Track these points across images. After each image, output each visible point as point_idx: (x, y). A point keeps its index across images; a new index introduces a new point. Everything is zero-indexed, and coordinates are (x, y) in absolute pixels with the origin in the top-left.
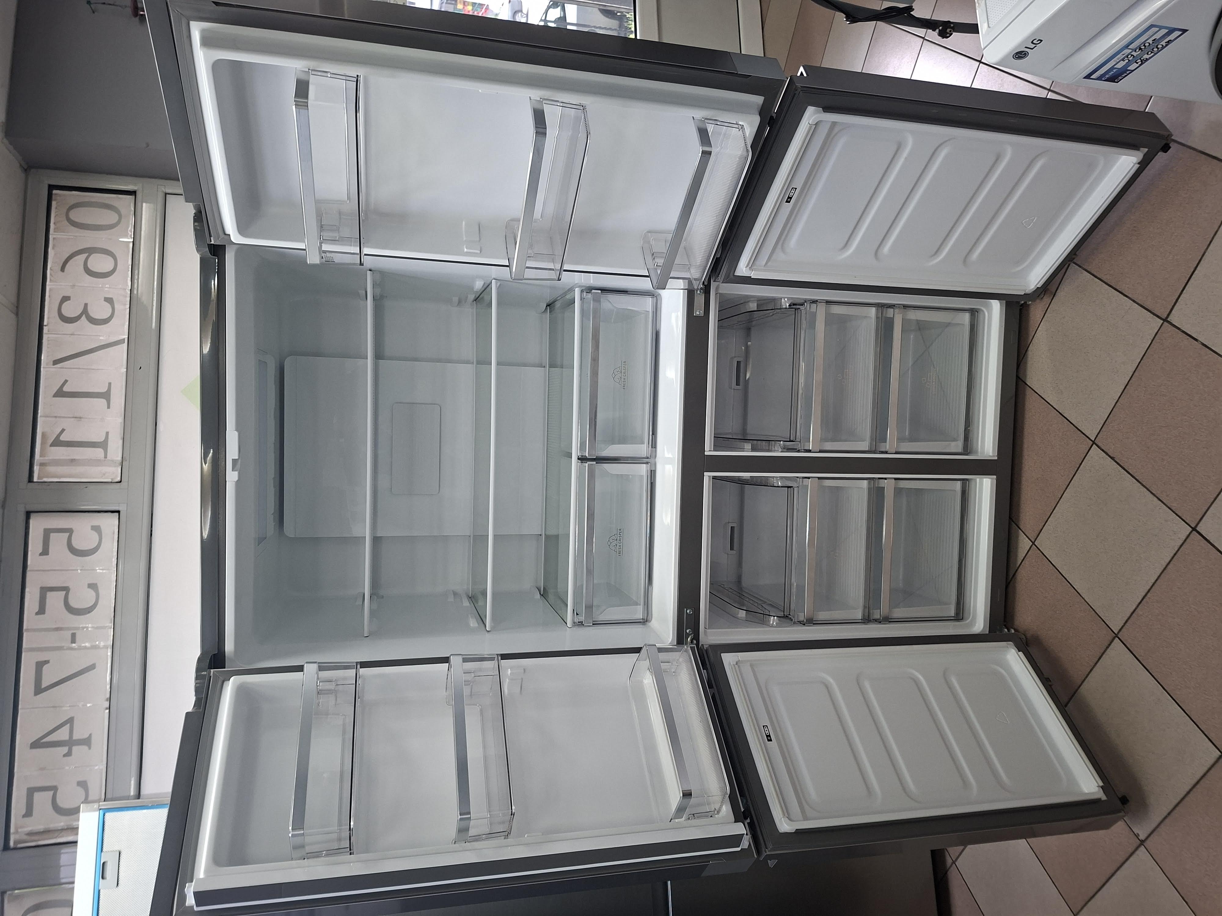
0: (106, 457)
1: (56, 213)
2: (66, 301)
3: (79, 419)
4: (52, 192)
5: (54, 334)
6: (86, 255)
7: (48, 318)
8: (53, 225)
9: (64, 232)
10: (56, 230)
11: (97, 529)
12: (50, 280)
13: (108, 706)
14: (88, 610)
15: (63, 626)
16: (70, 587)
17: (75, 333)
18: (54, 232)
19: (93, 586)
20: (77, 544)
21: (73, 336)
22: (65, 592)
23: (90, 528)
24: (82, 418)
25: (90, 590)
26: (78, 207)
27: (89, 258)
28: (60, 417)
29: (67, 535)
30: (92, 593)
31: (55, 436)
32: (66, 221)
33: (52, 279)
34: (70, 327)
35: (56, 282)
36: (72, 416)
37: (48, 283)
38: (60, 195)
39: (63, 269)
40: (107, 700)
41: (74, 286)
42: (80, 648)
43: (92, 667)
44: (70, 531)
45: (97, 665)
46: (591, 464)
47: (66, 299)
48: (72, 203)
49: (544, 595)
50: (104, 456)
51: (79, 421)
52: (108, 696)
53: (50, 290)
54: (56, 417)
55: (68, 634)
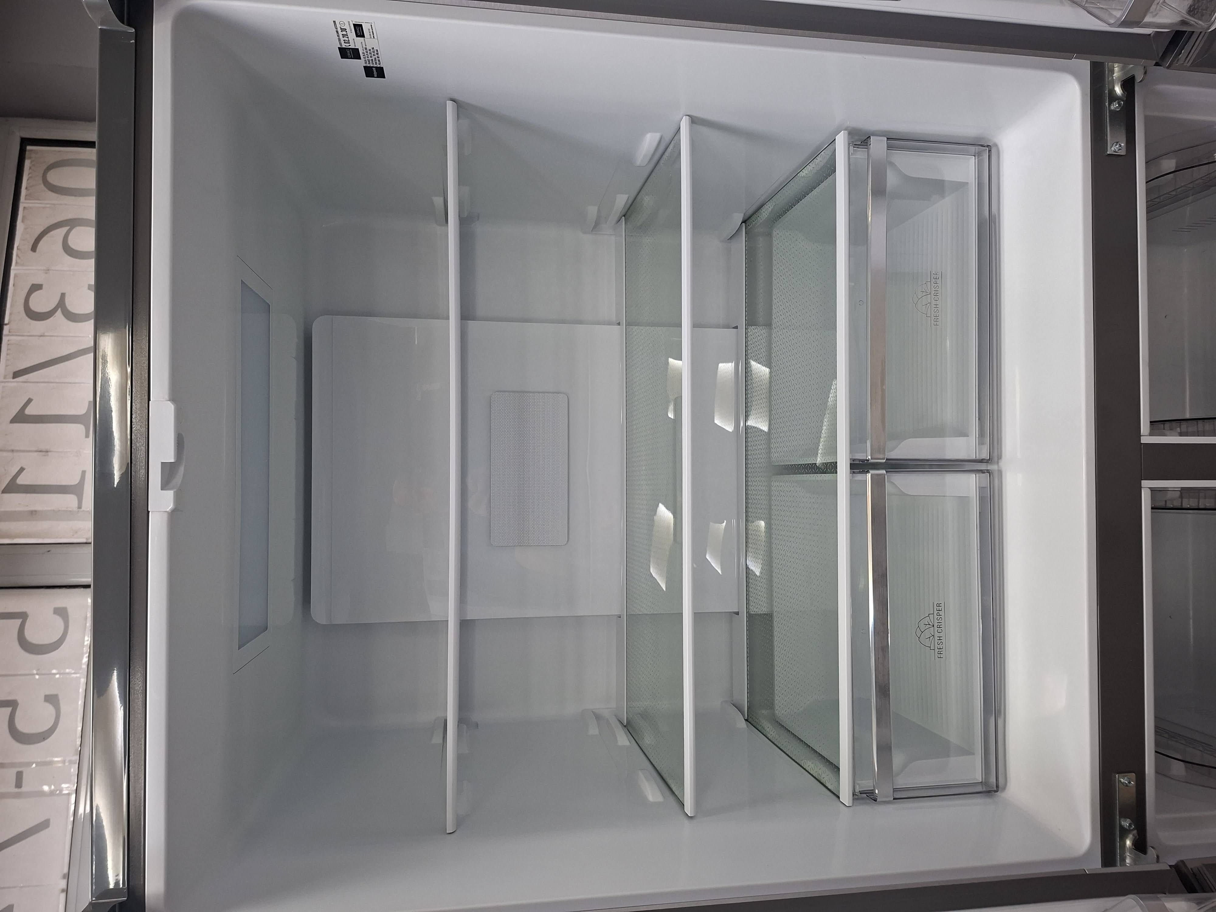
0: (80, 507)
1: (30, 175)
2: (36, 290)
3: (44, 453)
4: (26, 148)
5: (17, 335)
6: (67, 228)
7: (11, 314)
8: (25, 191)
9: (39, 200)
10: (28, 197)
11: (62, 613)
12: (16, 263)
13: (65, 887)
14: (43, 737)
15: (5, 761)
16: (19, 701)
17: (46, 334)
18: (26, 199)
19: (52, 699)
20: (33, 635)
21: (41, 338)
22: (10, 709)
23: (52, 611)
24: (50, 451)
25: (47, 704)
26: (59, 166)
27: (70, 232)
28: (18, 451)
29: (18, 622)
30: (50, 709)
31: (9, 479)
32: (42, 186)
33: (19, 261)
34: (39, 326)
35: (23, 265)
36: (36, 449)
37: (13, 266)
38: (36, 152)
39: (34, 248)
40: (64, 877)
41: (48, 270)
42: (29, 795)
43: (44, 825)
44: (23, 616)
45: (51, 821)
46: (877, 475)
47: (35, 288)
48: (52, 161)
49: (750, 720)
50: (77, 506)
51: (45, 456)
52: (66, 870)
53: (16, 276)
54: (13, 451)
55: (11, 774)
